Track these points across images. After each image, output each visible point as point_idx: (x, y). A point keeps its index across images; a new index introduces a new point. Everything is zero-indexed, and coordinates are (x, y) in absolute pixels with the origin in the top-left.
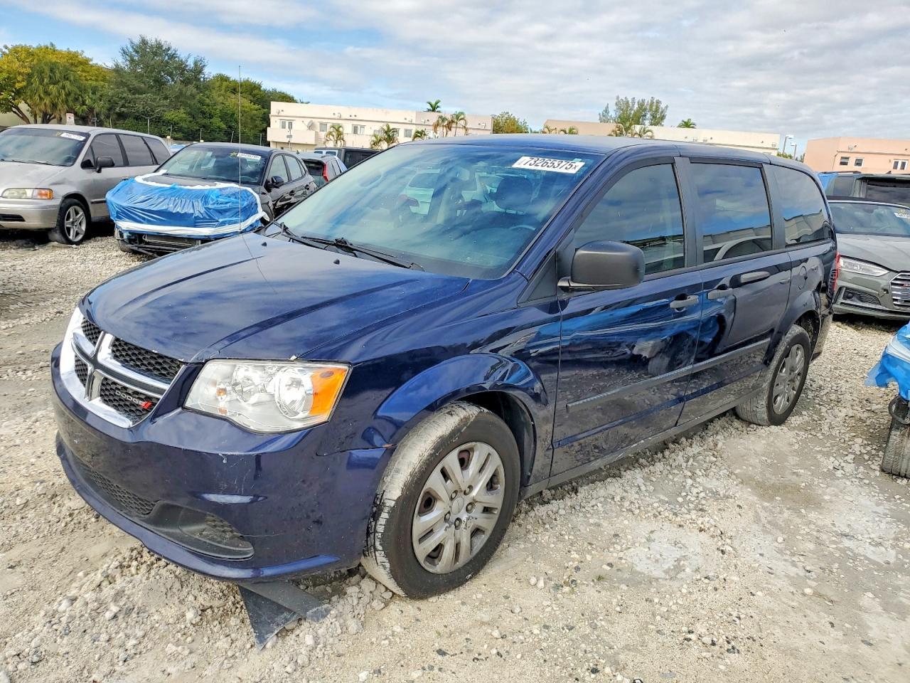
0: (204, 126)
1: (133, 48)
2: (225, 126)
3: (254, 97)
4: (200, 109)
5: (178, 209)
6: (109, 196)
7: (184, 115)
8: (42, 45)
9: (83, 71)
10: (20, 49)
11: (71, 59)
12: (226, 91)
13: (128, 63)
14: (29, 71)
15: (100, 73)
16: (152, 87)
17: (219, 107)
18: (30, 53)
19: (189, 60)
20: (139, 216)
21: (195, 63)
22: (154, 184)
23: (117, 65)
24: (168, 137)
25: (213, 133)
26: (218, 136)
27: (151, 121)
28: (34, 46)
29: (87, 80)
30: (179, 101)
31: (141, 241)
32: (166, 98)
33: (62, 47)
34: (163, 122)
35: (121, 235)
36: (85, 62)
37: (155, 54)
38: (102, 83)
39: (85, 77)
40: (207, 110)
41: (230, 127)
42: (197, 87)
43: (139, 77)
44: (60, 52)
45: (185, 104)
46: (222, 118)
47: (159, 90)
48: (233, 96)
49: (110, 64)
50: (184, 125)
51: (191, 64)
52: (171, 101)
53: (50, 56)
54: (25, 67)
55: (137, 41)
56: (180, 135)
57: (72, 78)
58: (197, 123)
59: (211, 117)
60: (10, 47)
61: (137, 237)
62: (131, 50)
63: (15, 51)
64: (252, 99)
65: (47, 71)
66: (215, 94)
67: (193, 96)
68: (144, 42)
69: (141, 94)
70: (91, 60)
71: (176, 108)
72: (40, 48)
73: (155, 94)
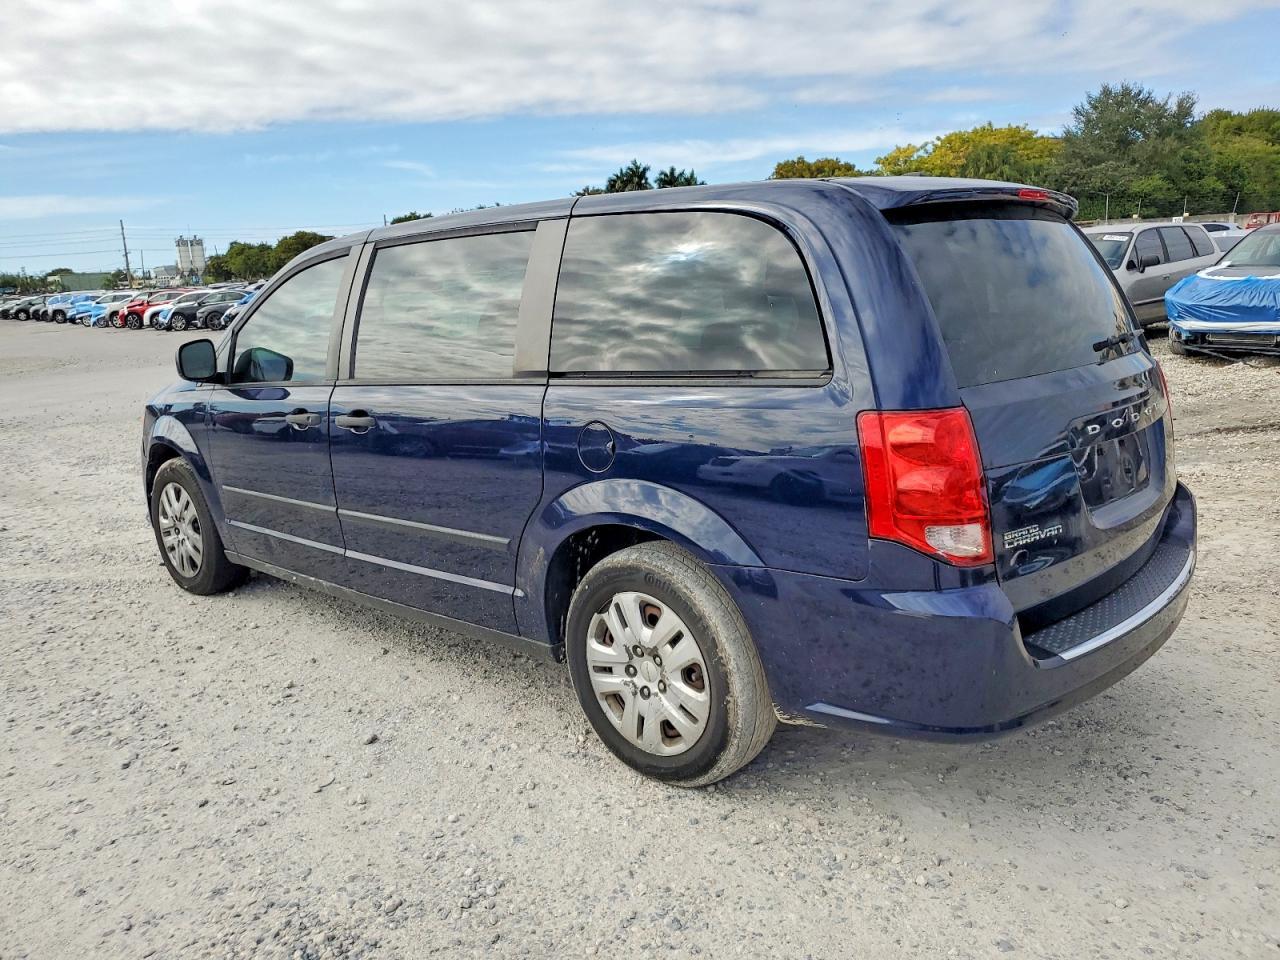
0: (1189, 193)
1: (1090, 103)
2: (1223, 187)
3: (1272, 134)
4: (1184, 168)
5: (1255, 302)
6: (1168, 296)
7: (1160, 182)
8: (978, 127)
9: (1025, 148)
10: (953, 138)
11: (1012, 137)
12: (1225, 133)
13: (1082, 125)
14: (964, 161)
15: (1048, 146)
16: (1115, 151)
17: (1215, 160)
18: (964, 140)
19: (1169, 103)
20: (1204, 313)
21: (1180, 105)
22: (1222, 278)
23: (1068, 132)
24: (1135, 216)
25: (1204, 200)
26: (1212, 203)
27: (1111, 197)
28: (970, 130)
29: (1029, 159)
30: (1153, 163)
31: (1204, 341)
32: (1134, 162)
33: (1000, 124)
34: (1129, 196)
35: (1179, 335)
36: (1028, 137)
37: (1120, 104)
38: (1048, 159)
39: (1028, 155)
40: (1195, 167)
41: (1231, 187)
42: (1180, 138)
43: (1097, 142)
44: (999, 131)
45: (1160, 166)
46: (1219, 176)
47: (1124, 153)
48: (1238, 138)
49: (1059, 133)
50: (1159, 196)
51: (1173, 106)
52: (1141, 165)
53: (988, 139)
54: (960, 158)
55: (1096, 92)
56: (1153, 211)
57: (1012, 161)
58: (1178, 189)
59: (1201, 176)
60: (943, 137)
61: (1199, 337)
62: (1087, 107)
63: (949, 140)
64: (1270, 137)
65: (985, 159)
66: (1206, 141)
67: (1174, 152)
68: (1106, 92)
69: (1099, 163)
70: (1036, 133)
71: (1148, 174)
72: (975, 132)
73: (1118, 159)
